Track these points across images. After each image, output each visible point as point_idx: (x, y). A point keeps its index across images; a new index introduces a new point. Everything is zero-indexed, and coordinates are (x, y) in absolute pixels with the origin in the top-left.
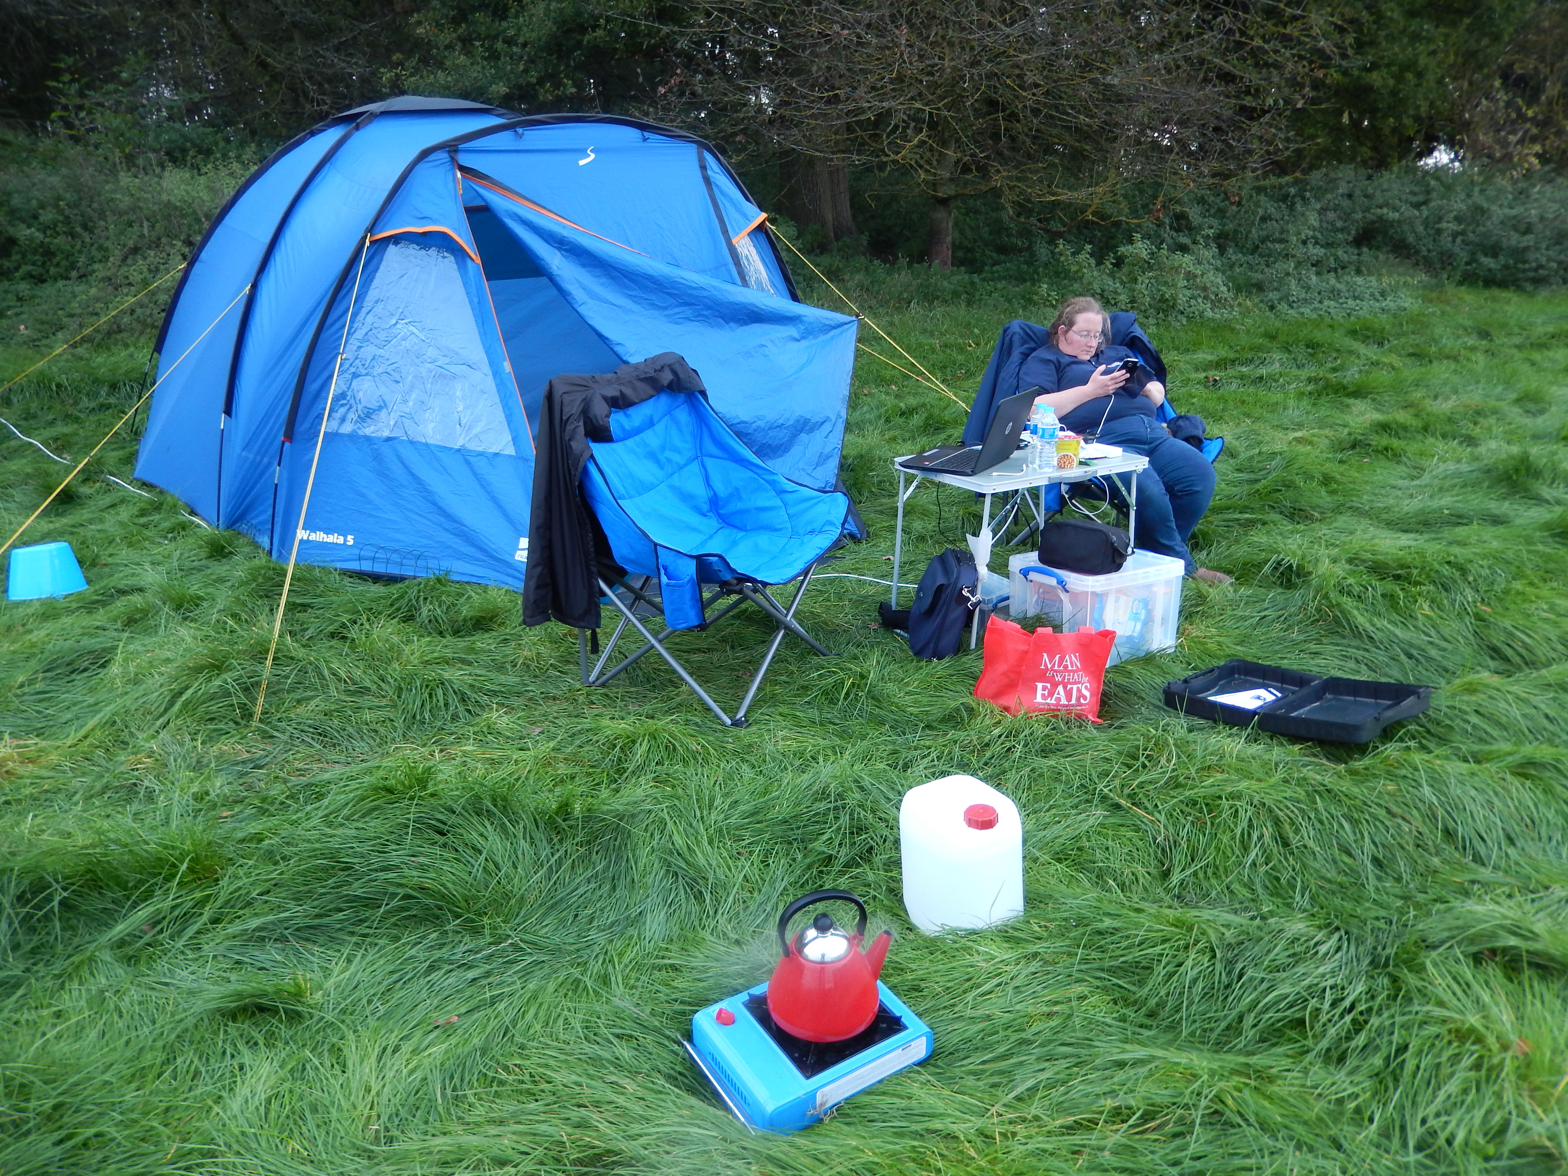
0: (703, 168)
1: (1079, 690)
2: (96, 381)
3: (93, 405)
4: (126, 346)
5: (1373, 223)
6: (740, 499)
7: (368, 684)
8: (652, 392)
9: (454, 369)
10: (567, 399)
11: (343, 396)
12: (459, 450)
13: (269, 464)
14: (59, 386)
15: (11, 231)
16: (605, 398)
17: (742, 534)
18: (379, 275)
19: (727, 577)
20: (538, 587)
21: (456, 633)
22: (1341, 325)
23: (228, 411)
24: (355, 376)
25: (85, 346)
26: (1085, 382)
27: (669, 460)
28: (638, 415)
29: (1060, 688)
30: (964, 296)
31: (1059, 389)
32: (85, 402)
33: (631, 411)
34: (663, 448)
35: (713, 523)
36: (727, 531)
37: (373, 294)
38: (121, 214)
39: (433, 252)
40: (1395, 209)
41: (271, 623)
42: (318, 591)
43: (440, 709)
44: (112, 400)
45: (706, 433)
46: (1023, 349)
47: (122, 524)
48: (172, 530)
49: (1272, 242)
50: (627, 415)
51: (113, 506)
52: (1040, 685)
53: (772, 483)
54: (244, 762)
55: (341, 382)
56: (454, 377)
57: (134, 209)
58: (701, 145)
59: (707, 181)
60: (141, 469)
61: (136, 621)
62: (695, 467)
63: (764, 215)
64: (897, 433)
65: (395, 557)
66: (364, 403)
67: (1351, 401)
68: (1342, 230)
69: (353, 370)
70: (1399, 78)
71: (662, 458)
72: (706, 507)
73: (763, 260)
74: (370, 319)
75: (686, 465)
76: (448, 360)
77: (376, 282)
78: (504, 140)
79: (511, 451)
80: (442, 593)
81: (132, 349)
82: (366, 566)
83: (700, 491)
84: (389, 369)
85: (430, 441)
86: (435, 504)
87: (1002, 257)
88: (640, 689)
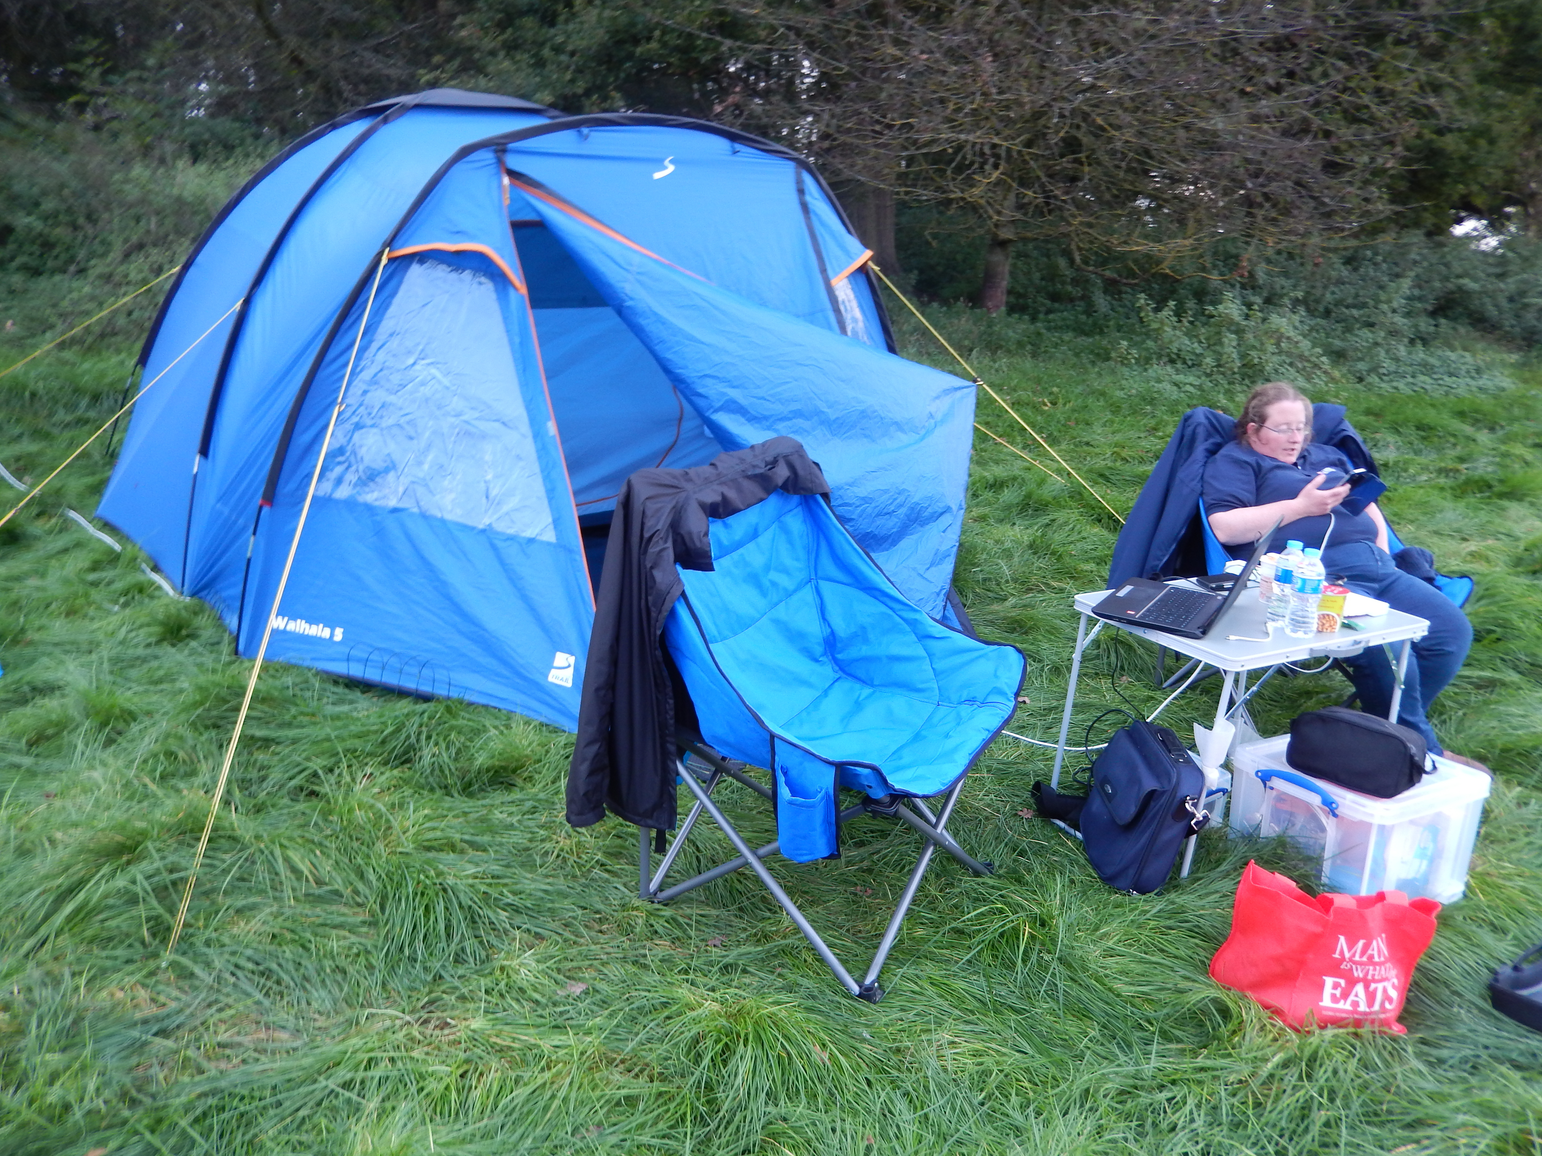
0: (801, 192)
1: (1385, 990)
2: (77, 391)
3: (69, 418)
4: (118, 351)
5: (1453, 293)
6: (866, 641)
7: (338, 885)
8: (761, 494)
9: (483, 426)
10: (651, 507)
11: (341, 451)
12: (483, 531)
13: (244, 528)
14: (33, 395)
15: (9, 219)
16: (703, 506)
17: (867, 691)
18: (397, 301)
19: (879, 794)
20: (591, 773)
21: (467, 790)
22: (1443, 404)
23: (204, 451)
24: (358, 427)
25: (76, 348)
26: (1293, 495)
27: (774, 584)
28: (740, 523)
29: (1360, 988)
30: (1029, 347)
31: (1259, 501)
32: (62, 415)
33: (731, 520)
34: (767, 568)
35: (828, 671)
36: (846, 684)
37: (387, 325)
38: (130, 206)
39: (467, 275)
40: (1475, 279)
41: (216, 768)
42: (287, 717)
43: (438, 936)
44: (92, 414)
45: (823, 544)
46: (1208, 445)
47: (66, 581)
48: (126, 593)
49: (1347, 307)
50: (726, 526)
51: (65, 551)
52: (1329, 981)
53: (913, 624)
54: (145, 1022)
55: (340, 434)
56: (484, 436)
57: (143, 201)
58: (802, 164)
59: (805, 208)
60: (106, 506)
61: (48, 738)
62: (807, 593)
63: (868, 253)
64: (987, 510)
65: (394, 661)
66: (367, 461)
67: (1505, 503)
68: (1420, 299)
69: (355, 419)
70: (1471, 143)
71: (766, 583)
72: (818, 650)
73: (861, 307)
74: (381, 356)
75: (795, 591)
76: (477, 414)
77: (392, 310)
78: (563, 140)
79: (550, 536)
80: (452, 728)
81: (123, 355)
82: (356, 671)
83: (814, 629)
84: (403, 421)
85: (448, 517)
86: (448, 598)
87: (1056, 305)
88: (723, 913)
